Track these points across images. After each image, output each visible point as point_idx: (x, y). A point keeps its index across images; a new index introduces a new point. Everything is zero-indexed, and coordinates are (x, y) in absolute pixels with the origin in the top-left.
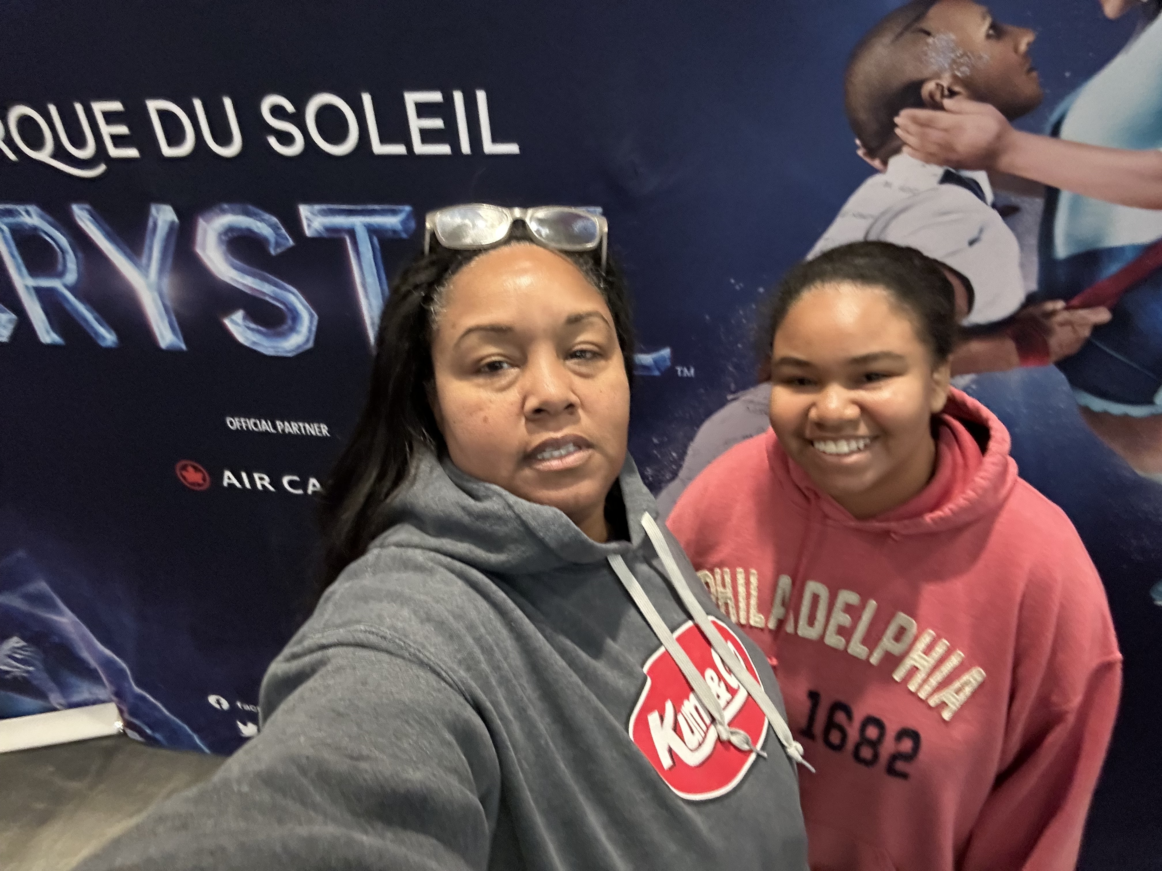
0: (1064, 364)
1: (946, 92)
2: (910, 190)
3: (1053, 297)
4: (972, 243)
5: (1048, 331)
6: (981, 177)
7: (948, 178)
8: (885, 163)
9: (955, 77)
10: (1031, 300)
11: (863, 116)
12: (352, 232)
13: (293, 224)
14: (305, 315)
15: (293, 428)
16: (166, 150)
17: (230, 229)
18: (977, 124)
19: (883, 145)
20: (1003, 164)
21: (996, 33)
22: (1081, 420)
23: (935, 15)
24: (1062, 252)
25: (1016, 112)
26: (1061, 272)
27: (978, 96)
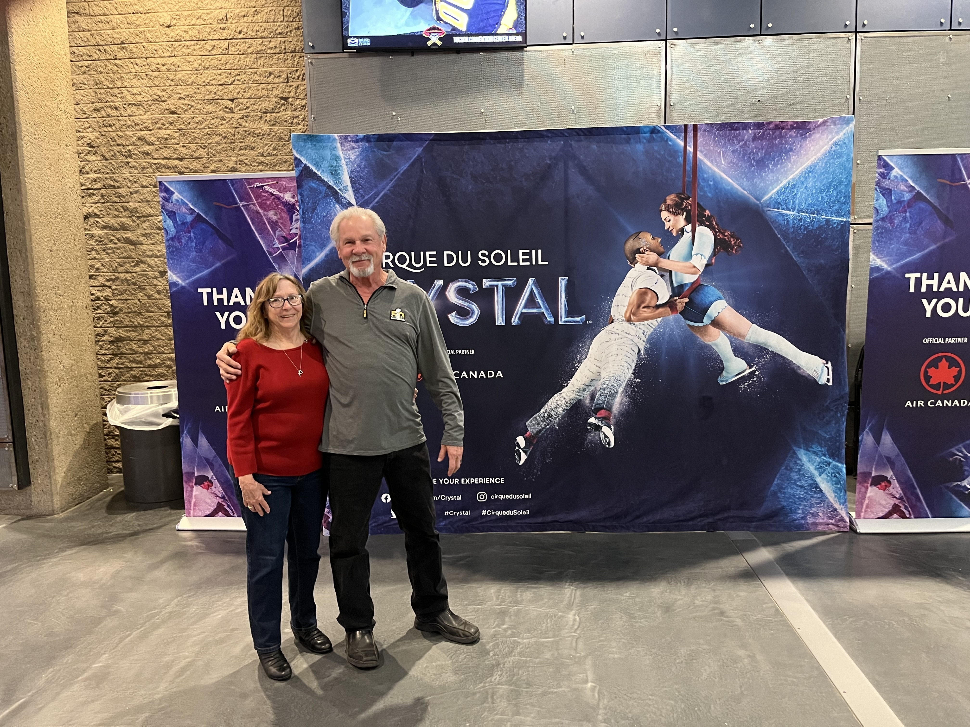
0: (681, 313)
1: (646, 251)
2: (641, 272)
3: (676, 296)
4: (656, 284)
5: (676, 305)
6: (655, 268)
7: (648, 269)
8: (634, 266)
9: (647, 247)
11: (629, 255)
12: (497, 286)
13: (480, 284)
14: (476, 312)
15: (462, 352)
16: (446, 264)
17: (459, 286)
18: (653, 257)
19: (634, 261)
20: (660, 265)
21: (653, 238)
22: (689, 329)
23: (641, 235)
24: (675, 285)
25: (660, 254)
26: (676, 290)
27: (652, 251)
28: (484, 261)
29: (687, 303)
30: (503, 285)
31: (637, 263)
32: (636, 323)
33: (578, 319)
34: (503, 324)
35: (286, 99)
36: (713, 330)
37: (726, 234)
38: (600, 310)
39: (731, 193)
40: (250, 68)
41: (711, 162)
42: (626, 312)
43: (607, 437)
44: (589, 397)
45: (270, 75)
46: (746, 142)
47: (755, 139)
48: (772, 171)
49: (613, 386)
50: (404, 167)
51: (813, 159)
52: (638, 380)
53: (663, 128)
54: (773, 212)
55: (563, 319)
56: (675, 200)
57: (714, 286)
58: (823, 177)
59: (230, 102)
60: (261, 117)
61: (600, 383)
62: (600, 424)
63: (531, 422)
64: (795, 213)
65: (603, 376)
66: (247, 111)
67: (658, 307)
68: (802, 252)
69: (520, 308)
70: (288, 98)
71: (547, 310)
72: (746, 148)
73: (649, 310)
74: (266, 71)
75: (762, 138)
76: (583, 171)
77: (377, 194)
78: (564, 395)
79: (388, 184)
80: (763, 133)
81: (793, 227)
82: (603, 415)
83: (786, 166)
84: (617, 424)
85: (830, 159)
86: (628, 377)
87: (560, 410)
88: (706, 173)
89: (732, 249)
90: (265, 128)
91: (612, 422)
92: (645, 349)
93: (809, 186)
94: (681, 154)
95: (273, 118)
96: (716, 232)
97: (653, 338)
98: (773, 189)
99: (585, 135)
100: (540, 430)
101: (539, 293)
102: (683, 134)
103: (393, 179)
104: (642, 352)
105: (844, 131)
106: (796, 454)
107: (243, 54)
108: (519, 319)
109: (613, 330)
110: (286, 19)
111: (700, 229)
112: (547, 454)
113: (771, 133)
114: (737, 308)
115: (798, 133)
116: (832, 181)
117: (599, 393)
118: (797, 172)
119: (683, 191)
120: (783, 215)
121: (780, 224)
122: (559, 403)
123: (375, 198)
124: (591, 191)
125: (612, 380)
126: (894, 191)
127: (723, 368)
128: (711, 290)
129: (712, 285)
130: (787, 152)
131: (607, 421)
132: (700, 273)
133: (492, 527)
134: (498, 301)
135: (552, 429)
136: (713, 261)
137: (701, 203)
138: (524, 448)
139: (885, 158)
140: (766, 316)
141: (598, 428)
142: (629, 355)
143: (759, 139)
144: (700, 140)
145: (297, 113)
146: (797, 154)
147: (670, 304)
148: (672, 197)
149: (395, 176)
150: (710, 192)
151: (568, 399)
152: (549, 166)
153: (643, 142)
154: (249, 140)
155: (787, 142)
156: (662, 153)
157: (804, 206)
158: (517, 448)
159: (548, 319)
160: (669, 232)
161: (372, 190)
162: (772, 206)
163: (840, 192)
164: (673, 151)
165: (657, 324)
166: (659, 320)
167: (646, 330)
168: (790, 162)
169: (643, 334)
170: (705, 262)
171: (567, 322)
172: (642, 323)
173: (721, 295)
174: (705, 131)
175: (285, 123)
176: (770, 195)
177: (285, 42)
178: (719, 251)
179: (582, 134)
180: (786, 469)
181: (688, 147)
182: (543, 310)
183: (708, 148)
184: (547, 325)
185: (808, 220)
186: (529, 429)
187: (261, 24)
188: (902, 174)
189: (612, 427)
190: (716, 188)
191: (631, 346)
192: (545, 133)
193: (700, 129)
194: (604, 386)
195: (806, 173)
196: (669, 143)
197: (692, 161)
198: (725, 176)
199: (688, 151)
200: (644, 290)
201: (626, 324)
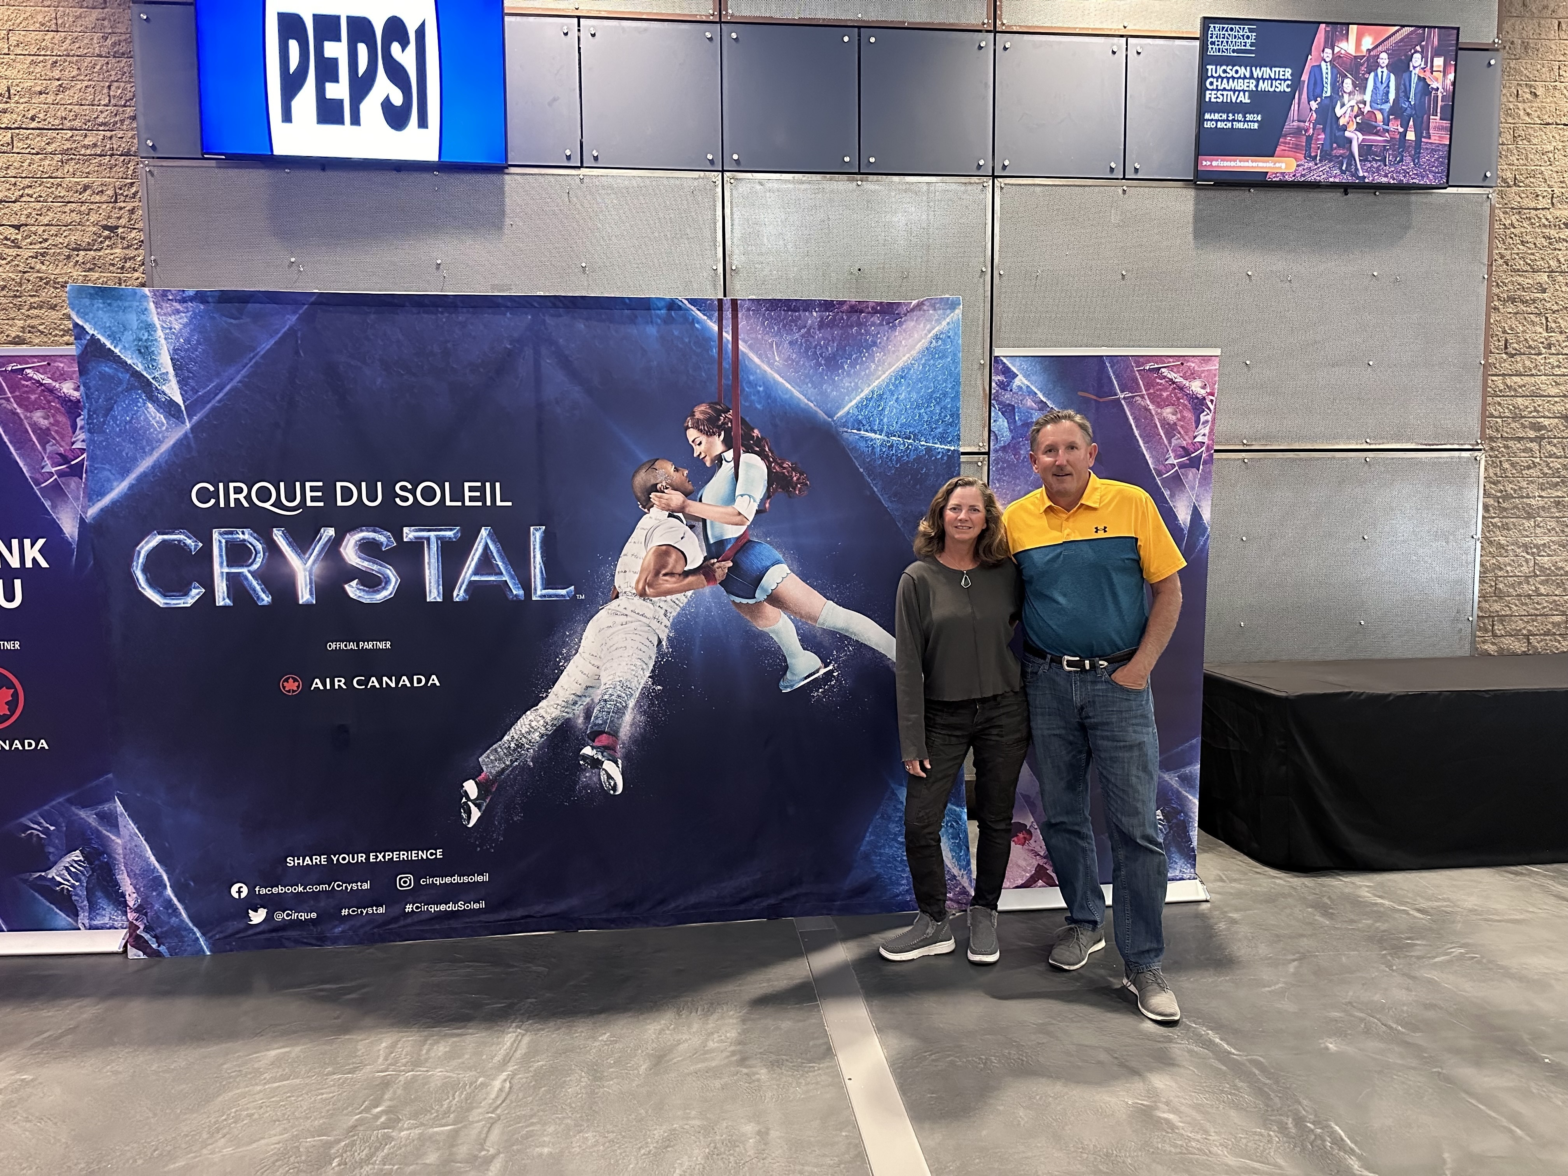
0: (722, 584)
1: (665, 488)
2: (659, 520)
3: (712, 557)
4: (682, 538)
5: (714, 571)
6: (680, 515)
7: (670, 516)
8: (649, 510)
9: (667, 483)
11: (639, 494)
12: (428, 539)
13: (399, 536)
14: (393, 580)
15: (369, 646)
16: (340, 503)
17: (363, 539)
18: (677, 498)
19: (648, 504)
20: (687, 511)
21: (676, 470)
22: (733, 607)
23: (657, 464)
24: (712, 541)
25: (687, 494)
26: (713, 548)
27: (675, 489)
28: (406, 499)
29: (729, 568)
30: (438, 538)
31: (652, 506)
32: (653, 599)
33: (563, 592)
34: (439, 600)
35: (113, 229)
36: (769, 609)
37: (785, 465)
38: (598, 578)
39: (790, 405)
40: (50, 177)
41: (760, 357)
42: (638, 582)
43: (612, 778)
44: (582, 715)
45: (85, 190)
46: (809, 330)
47: (822, 325)
48: (849, 375)
49: (619, 696)
50: (267, 345)
51: (905, 359)
52: (659, 687)
53: (686, 302)
54: (851, 435)
55: (539, 592)
56: (708, 413)
57: (769, 543)
58: (920, 385)
59: (12, 230)
60: (69, 257)
61: (599, 692)
62: (600, 758)
63: (488, 757)
64: (883, 437)
65: (603, 681)
66: (45, 245)
67: (687, 574)
68: (895, 495)
69: (468, 573)
70: (117, 227)
71: (512, 578)
72: (810, 338)
73: (674, 579)
74: (78, 183)
75: (832, 324)
76: (564, 362)
77: (219, 388)
78: (541, 712)
79: (239, 372)
80: (834, 317)
81: (881, 457)
82: (605, 743)
83: (868, 368)
84: (627, 758)
85: (929, 360)
86: (643, 682)
87: (536, 736)
88: (752, 374)
89: (794, 489)
90: (75, 274)
91: (619, 754)
93: (902, 397)
94: (715, 344)
95: (88, 257)
96: (770, 463)
97: (680, 622)
98: (851, 401)
99: (566, 307)
100: (503, 770)
101: (498, 551)
102: (716, 314)
103: (247, 364)
104: (664, 643)
105: (948, 320)
106: (896, 795)
107: (38, 154)
108: (465, 591)
109: (618, 609)
110: (113, 102)
111: (745, 457)
112: (515, 808)
113: (845, 317)
114: (805, 577)
115: (883, 320)
116: (933, 392)
117: (598, 708)
118: (883, 377)
119: (720, 398)
120: (866, 439)
121: (863, 452)
122: (533, 724)
123: (217, 394)
124: (576, 393)
125: (619, 688)
126: (1019, 408)
127: (787, 667)
128: (766, 550)
129: (767, 542)
130: (868, 348)
131: (611, 752)
132: (749, 523)
133: (422, 931)
134: (429, 563)
135: (524, 767)
136: (767, 505)
137: (747, 419)
138: (476, 799)
139: (1005, 360)
140: (847, 588)
141: (596, 764)
142: (644, 648)
143: (828, 325)
144: (742, 324)
145: (131, 253)
146: (883, 350)
147: (705, 570)
148: (703, 408)
149: (251, 360)
150: (760, 403)
151: (548, 719)
152: (509, 353)
153: (657, 324)
154: (48, 293)
155: (868, 332)
156: (687, 340)
157: (895, 427)
158: (464, 800)
159: (515, 592)
160: (700, 461)
161: (211, 381)
162: (850, 425)
163: (945, 408)
164: (702, 339)
165: (686, 600)
166: (689, 593)
167: (669, 610)
168: (873, 362)
169: (665, 615)
170: (755, 507)
171: (544, 596)
172: (663, 598)
173: (780, 556)
174: (749, 310)
175: (111, 268)
176: (846, 409)
177: (111, 138)
178: (775, 490)
179: (561, 305)
180: (882, 817)
181: (724, 334)
182: (506, 578)
183: (754, 336)
184: (512, 601)
185: (902, 447)
186: (485, 769)
187: (69, 107)
188: (1029, 384)
189: (620, 762)
190: (768, 396)
191: (646, 635)
192: (500, 301)
193: (742, 306)
194: (606, 697)
195: (896, 380)
196: (696, 325)
197: (730, 355)
198: (781, 380)
199: (724, 340)
200: (664, 547)
201: (637, 600)
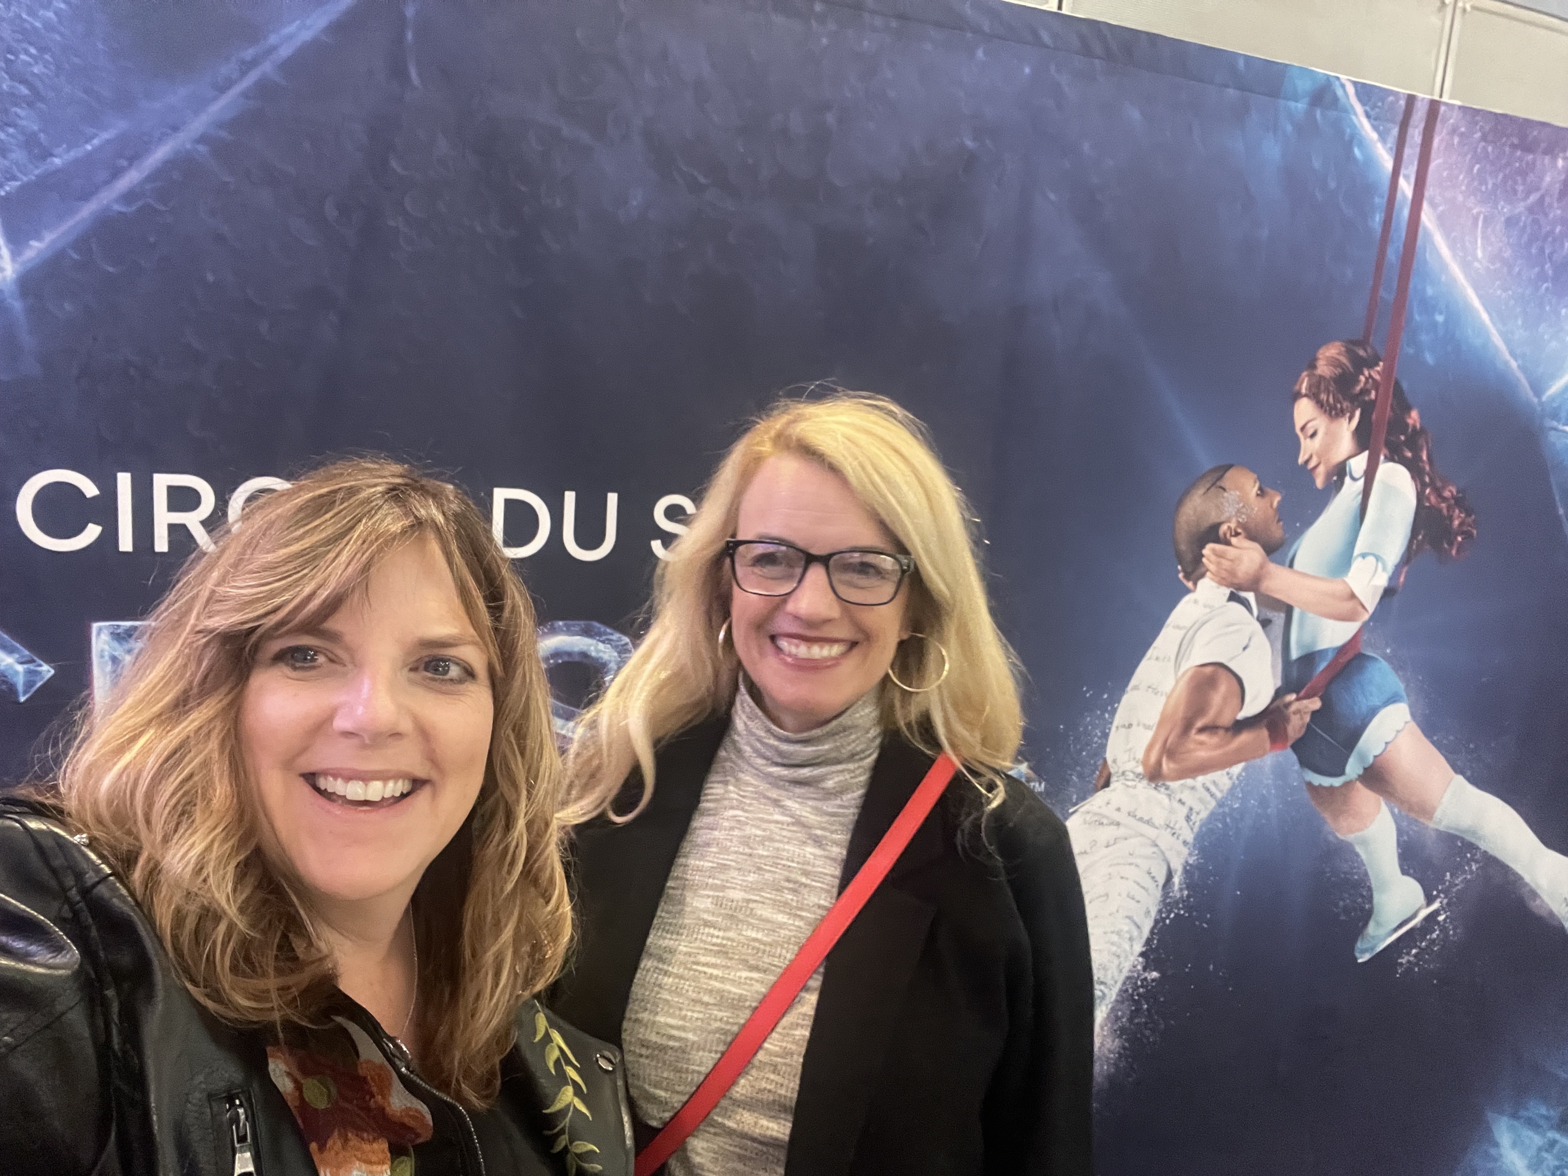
0: (1296, 747)
1: (1233, 533)
2: (1210, 607)
3: (1290, 692)
4: (1245, 648)
5: (1286, 720)
7: (1233, 597)
8: (1195, 584)
9: (1238, 522)
10: (1279, 694)
11: (1183, 547)
18: (1249, 557)
19: (1195, 571)
21: (1262, 493)
22: (1306, 795)
23: (1228, 478)
24: (1295, 654)
25: (1270, 549)
27: (1251, 537)
29: (1314, 714)
31: (1202, 576)
32: (1173, 785)
36: (1365, 797)
37: (1447, 494)
38: (1077, 741)
41: (1452, 246)
42: (1150, 747)
46: (1542, 198)
52: (1155, 974)
53: (1351, 92)
54: (1561, 434)
56: (1340, 365)
57: (1387, 658)
67: (1240, 726)
72: (1541, 217)
73: (1214, 740)
86: (1127, 966)
88: (1432, 282)
89: (1451, 544)
92: (1188, 871)
94: (1380, 201)
96: (1424, 485)
97: (1211, 831)
102: (1395, 131)
104: (1176, 880)
109: (1105, 811)
111: (1385, 471)
119: (1367, 333)
127: (1371, 911)
128: (1380, 673)
129: (1385, 657)
132: (1366, 617)
136: (1402, 579)
137: (1405, 385)
142: (1141, 893)
144: (1436, 162)
147: (1274, 719)
148: (1334, 351)
150: (1431, 350)
152: (969, 163)
153: (1284, 132)
156: (1333, 185)
160: (1306, 474)
164: (1361, 188)
165: (1228, 784)
166: (1237, 769)
167: (1196, 807)
169: (1187, 818)
170: (1382, 580)
172: (1189, 782)
173: (1401, 687)
174: (1453, 131)
176: (1564, 381)
178: (1420, 545)
181: (1402, 182)
183: (1450, 194)
190: (1449, 338)
191: (1147, 865)
193: (1445, 121)
196: (1357, 151)
197: (1403, 234)
198: (1476, 303)
199: (1399, 195)
200: (1209, 670)
201: (1144, 789)
